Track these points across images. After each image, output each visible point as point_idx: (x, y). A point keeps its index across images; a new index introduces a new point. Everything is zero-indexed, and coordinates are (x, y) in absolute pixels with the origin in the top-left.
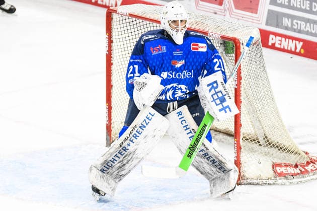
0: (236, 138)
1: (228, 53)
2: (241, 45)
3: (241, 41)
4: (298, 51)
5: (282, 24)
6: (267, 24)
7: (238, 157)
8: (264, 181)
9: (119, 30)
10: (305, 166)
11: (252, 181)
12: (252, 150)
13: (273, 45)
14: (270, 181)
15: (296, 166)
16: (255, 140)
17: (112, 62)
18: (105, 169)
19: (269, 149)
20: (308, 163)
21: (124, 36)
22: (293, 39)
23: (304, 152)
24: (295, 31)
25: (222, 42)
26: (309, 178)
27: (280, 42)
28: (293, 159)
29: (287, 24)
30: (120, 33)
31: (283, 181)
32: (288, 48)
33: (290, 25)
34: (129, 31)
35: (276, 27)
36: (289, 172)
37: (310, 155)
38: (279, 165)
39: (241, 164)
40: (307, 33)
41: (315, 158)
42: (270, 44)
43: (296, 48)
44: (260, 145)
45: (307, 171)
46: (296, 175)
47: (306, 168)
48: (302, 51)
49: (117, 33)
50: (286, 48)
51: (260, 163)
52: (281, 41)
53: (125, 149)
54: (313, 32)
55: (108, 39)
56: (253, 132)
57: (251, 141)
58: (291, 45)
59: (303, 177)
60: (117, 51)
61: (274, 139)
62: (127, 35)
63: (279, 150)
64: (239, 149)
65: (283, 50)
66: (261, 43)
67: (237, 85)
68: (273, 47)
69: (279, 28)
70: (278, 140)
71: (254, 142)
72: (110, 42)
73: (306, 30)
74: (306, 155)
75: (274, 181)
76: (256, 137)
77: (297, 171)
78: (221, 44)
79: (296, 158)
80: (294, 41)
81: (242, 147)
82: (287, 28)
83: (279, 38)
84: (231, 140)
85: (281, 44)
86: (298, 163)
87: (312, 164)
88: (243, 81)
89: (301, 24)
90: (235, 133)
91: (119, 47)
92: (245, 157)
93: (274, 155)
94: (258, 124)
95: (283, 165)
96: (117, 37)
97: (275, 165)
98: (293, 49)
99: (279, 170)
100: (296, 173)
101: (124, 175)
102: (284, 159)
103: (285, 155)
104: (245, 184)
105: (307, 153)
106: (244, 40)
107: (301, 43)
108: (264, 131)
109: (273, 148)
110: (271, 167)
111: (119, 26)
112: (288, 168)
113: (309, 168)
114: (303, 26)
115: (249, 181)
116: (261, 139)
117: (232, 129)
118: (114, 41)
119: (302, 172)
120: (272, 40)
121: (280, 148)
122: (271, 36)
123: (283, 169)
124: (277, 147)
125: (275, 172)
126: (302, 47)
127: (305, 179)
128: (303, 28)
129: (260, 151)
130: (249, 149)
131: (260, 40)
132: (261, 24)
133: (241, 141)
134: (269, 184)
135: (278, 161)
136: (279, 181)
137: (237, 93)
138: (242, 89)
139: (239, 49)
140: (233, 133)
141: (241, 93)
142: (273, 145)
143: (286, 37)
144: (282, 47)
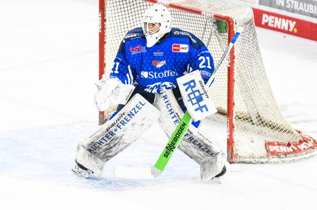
0: (229, 116)
1: (221, 32)
2: (234, 24)
3: (234, 20)
4: (291, 30)
5: (276, 3)
6: (260, 3)
7: (231, 135)
8: (257, 160)
9: (112, 8)
10: (297, 145)
11: (245, 160)
12: (245, 129)
13: (267, 24)
14: (263, 160)
15: (289, 145)
16: (248, 119)
17: (105, 40)
18: (92, 149)
19: (262, 128)
20: (301, 142)
21: (117, 15)
22: (286, 18)
23: (297, 131)
24: (288, 10)
25: (215, 21)
26: (301, 157)
27: (273, 22)
28: (286, 138)
29: (280, 4)
30: (113, 12)
31: (276, 159)
32: (281, 27)
33: (283, 5)
34: (123, 10)
35: (270, 6)
36: (282, 151)
37: (303, 134)
38: (272, 144)
39: (233, 142)
40: (301, 12)
41: (308, 137)
42: (263, 23)
43: (289, 27)
44: (253, 124)
45: (300, 150)
46: (289, 153)
47: (299, 146)
48: (296, 31)
49: (110, 12)
50: (279, 27)
51: (252, 142)
52: (274, 20)
53: (112, 134)
54: (307, 11)
55: (101, 18)
56: (246, 111)
57: (244, 119)
58: (285, 24)
59: (296, 156)
60: (110, 30)
61: (267, 117)
62: (120, 14)
63: (272, 129)
64: (232, 127)
65: (276, 29)
66: (254, 23)
67: (230, 64)
68: (266, 26)
69: (272, 7)
70: (271, 119)
71: (247, 121)
72: (103, 20)
73: (299, 10)
74: (298, 134)
75: (266, 160)
76: (248, 116)
77: (290, 149)
78: (214, 23)
79: (289, 137)
80: (287, 21)
81: (235, 126)
82: (280, 8)
83: (272, 17)
84: (224, 119)
85: (274, 24)
86: (291, 142)
87: (304, 143)
88: (236, 60)
89: (294, 4)
90: (228, 112)
91: (112, 26)
92: (238, 136)
93: (267, 134)
94: (250, 103)
95: (276, 143)
96: (110, 16)
97: (268, 144)
98: (286, 29)
99: (272, 148)
100: (288, 151)
101: (111, 157)
102: (277, 138)
103: (278, 134)
104: (238, 163)
105: (299, 132)
106: (237, 19)
107: (294, 23)
108: (257, 110)
109: (266, 128)
110: (264, 146)
111: (112, 5)
112: (281, 147)
113: (302, 146)
114: (296, 5)
115: (242, 160)
116: (254, 118)
117: (225, 108)
118: (107, 19)
119: (294, 151)
120: (265, 19)
121: (273, 127)
122: (265, 16)
123: (276, 148)
124: (270, 126)
125: (268, 151)
126: (295, 27)
127: (298, 158)
128: (296, 7)
129: (253, 130)
130: (242, 128)
131: (253, 19)
132: (254, 3)
133: (234, 119)
134: (262, 163)
135: (271, 140)
136: (272, 160)
137: (230, 72)
138: (235, 67)
139: (233, 28)
140: (226, 111)
141: (234, 72)
142: (266, 124)
143: (279, 16)
144: (275, 26)
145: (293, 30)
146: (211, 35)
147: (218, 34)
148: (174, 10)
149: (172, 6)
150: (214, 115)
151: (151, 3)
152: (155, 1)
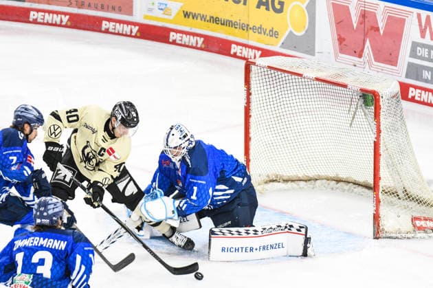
0: (375, 191)
1: (367, 105)
2: (381, 98)
3: (380, 94)
5: (422, 77)
6: (407, 76)
7: (377, 210)
8: (404, 235)
11: (392, 235)
12: (391, 204)
13: (413, 97)
14: (409, 235)
16: (394, 194)
17: (250, 114)
19: (408, 203)
21: (262, 88)
25: (361, 95)
27: (419, 95)
29: (427, 77)
30: (259, 85)
31: (421, 234)
32: (428, 101)
33: (430, 78)
35: (417, 80)
39: (380, 217)
42: (410, 97)
44: (399, 198)
49: (256, 86)
50: (426, 101)
51: (399, 216)
52: (421, 94)
55: (246, 92)
56: (392, 185)
57: (390, 194)
58: (431, 98)
60: (255, 103)
61: (414, 191)
63: (419, 203)
64: (378, 202)
65: (423, 103)
66: (400, 96)
67: (376, 138)
68: (413, 100)
69: (419, 80)
70: (418, 194)
72: (249, 94)
75: (413, 235)
76: (395, 190)
78: (360, 97)
81: (381, 200)
82: (426, 81)
83: (420, 91)
84: (370, 193)
85: (420, 97)
88: (382, 134)
90: (374, 186)
91: (258, 99)
92: (384, 211)
93: (414, 209)
94: (398, 177)
95: (422, 218)
96: (256, 89)
97: (414, 219)
99: (418, 223)
102: (424, 213)
103: (425, 208)
104: (384, 238)
106: (383, 93)
108: (403, 184)
109: (413, 202)
110: (410, 221)
112: (428, 222)
115: (388, 235)
116: (401, 195)
117: (371, 181)
118: (253, 93)
120: (412, 92)
121: (419, 201)
122: (411, 89)
123: (422, 223)
124: (417, 200)
125: (414, 226)
129: (399, 204)
130: (388, 203)
131: (400, 93)
132: (401, 77)
133: (380, 194)
134: (408, 238)
135: (417, 215)
137: (376, 145)
138: (382, 142)
139: (379, 102)
140: (372, 186)
141: (381, 145)
142: (413, 199)
144: (422, 100)
146: (356, 109)
147: (364, 108)
148: (320, 83)
149: (317, 79)
150: (360, 189)
151: (296, 77)
152: (300, 75)
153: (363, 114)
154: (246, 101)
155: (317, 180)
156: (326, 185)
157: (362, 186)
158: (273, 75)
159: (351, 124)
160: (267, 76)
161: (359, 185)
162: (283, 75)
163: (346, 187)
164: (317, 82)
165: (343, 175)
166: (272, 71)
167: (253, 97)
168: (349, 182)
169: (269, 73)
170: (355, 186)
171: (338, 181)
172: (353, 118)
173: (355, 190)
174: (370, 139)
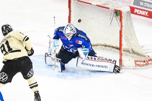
0: (120, 50)
2: (122, 13)
4: (146, 15)
5: (140, 4)
6: (134, 4)
7: (121, 58)
8: (131, 68)
10: (148, 61)
11: (127, 67)
12: (127, 55)
13: (136, 13)
15: (144, 62)
16: (128, 51)
19: (133, 55)
20: (149, 60)
22: (144, 10)
23: (148, 56)
24: (145, 7)
26: (149, 66)
27: (139, 12)
28: (143, 59)
31: (139, 67)
33: (143, 5)
35: (138, 6)
36: (141, 64)
37: (150, 57)
38: (138, 61)
39: (122, 61)
40: (150, 8)
42: (135, 12)
43: (145, 14)
44: (130, 53)
45: (149, 64)
47: (148, 62)
48: (148, 15)
50: (141, 14)
51: (130, 60)
52: (139, 11)
56: (127, 48)
58: (143, 13)
60: (73, 15)
61: (136, 50)
63: (138, 55)
64: (121, 54)
65: (140, 15)
67: (121, 29)
68: (136, 14)
71: (127, 52)
72: (70, 11)
74: (148, 57)
75: (135, 68)
77: (145, 63)
78: (114, 12)
79: (144, 58)
80: (145, 11)
81: (123, 54)
83: (139, 10)
84: (118, 51)
85: (139, 13)
86: (145, 61)
87: (151, 61)
88: (123, 28)
92: (124, 58)
93: (136, 57)
95: (139, 61)
96: (73, 9)
97: (136, 61)
98: (144, 15)
99: (137, 63)
100: (144, 64)
102: (139, 59)
105: (149, 56)
106: (123, 11)
107: (147, 12)
108: (132, 48)
109: (135, 54)
110: (134, 62)
111: (73, 5)
112: (141, 62)
114: (148, 5)
117: (119, 46)
118: (72, 11)
119: (147, 64)
120: (136, 11)
121: (138, 54)
122: (135, 9)
124: (137, 54)
125: (136, 64)
126: (148, 14)
127: (148, 67)
128: (148, 6)
129: (130, 55)
131: (130, 11)
132: (131, 4)
133: (122, 51)
135: (137, 60)
136: (137, 68)
137: (121, 32)
138: (123, 31)
139: (122, 15)
140: (119, 48)
141: (123, 32)
142: (135, 53)
143: (141, 10)
144: (140, 14)
145: (147, 15)
146: (113, 17)
147: (116, 17)
148: (98, 7)
149: (97, 6)
150: (114, 49)
151: (89, 5)
152: (90, 4)
153: (115, 19)
154: (69, 14)
155: (97, 45)
156: (101, 48)
157: (115, 48)
158: (80, 4)
159: (111, 23)
160: (77, 4)
161: (114, 48)
162: (84, 4)
163: (109, 48)
164: (97, 7)
165: (107, 44)
166: (80, 2)
167: (72, 13)
168: (110, 47)
169: (78, 3)
170: (112, 48)
171: (106, 46)
172: (112, 21)
173: (113, 50)
174: (118, 29)
